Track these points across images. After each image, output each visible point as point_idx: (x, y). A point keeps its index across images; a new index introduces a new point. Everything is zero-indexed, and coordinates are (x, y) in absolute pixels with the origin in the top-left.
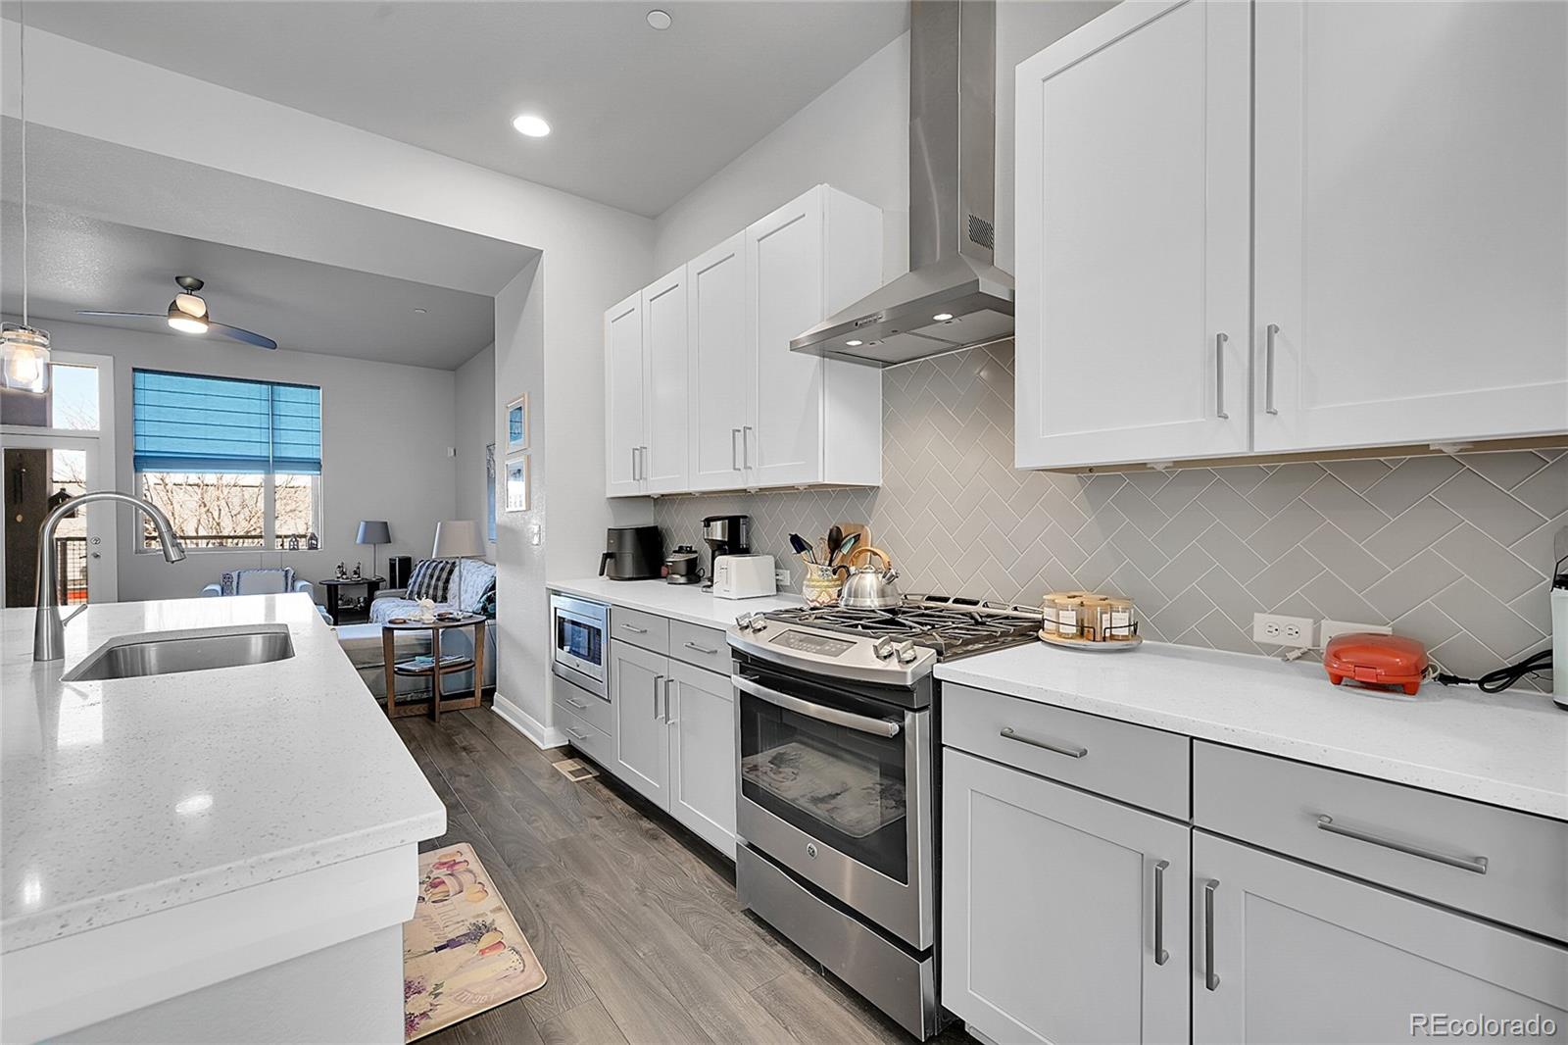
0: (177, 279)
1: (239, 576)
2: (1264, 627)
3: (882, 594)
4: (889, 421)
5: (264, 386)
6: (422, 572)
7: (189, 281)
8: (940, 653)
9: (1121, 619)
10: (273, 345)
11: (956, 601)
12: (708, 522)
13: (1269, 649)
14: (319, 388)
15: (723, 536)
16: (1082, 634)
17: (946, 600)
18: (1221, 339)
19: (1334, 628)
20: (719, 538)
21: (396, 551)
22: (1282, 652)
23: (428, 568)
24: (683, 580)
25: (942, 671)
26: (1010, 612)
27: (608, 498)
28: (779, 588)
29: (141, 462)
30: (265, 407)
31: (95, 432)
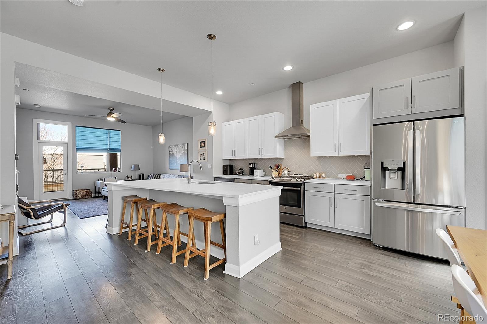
0: (109, 108)
1: (104, 179)
2: (340, 175)
3: (288, 174)
4: (285, 148)
5: (107, 130)
6: (152, 177)
7: (111, 108)
8: (304, 179)
9: (324, 175)
10: (124, 122)
11: (299, 175)
12: (250, 164)
13: (340, 178)
14: (120, 131)
15: (253, 166)
16: (319, 177)
17: (297, 175)
18: (335, 143)
19: (347, 175)
20: (252, 166)
21: (140, 172)
22: (341, 178)
23: (153, 176)
24: (241, 175)
25: (305, 181)
26: (307, 176)
27: (223, 159)
28: (264, 175)
29: (78, 149)
30: (107, 135)
31: (66, 142)
